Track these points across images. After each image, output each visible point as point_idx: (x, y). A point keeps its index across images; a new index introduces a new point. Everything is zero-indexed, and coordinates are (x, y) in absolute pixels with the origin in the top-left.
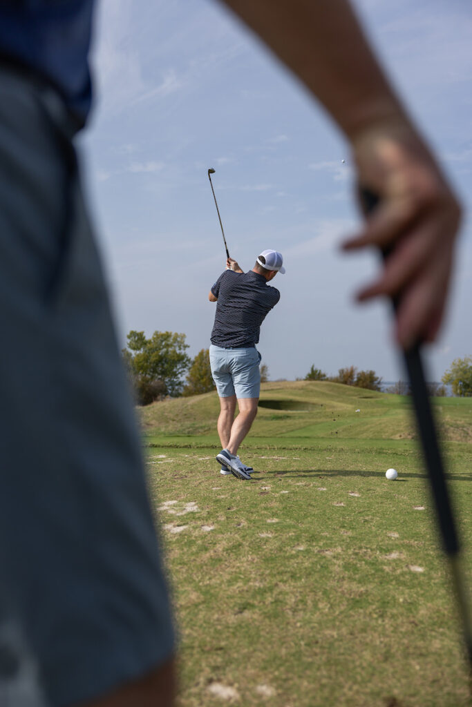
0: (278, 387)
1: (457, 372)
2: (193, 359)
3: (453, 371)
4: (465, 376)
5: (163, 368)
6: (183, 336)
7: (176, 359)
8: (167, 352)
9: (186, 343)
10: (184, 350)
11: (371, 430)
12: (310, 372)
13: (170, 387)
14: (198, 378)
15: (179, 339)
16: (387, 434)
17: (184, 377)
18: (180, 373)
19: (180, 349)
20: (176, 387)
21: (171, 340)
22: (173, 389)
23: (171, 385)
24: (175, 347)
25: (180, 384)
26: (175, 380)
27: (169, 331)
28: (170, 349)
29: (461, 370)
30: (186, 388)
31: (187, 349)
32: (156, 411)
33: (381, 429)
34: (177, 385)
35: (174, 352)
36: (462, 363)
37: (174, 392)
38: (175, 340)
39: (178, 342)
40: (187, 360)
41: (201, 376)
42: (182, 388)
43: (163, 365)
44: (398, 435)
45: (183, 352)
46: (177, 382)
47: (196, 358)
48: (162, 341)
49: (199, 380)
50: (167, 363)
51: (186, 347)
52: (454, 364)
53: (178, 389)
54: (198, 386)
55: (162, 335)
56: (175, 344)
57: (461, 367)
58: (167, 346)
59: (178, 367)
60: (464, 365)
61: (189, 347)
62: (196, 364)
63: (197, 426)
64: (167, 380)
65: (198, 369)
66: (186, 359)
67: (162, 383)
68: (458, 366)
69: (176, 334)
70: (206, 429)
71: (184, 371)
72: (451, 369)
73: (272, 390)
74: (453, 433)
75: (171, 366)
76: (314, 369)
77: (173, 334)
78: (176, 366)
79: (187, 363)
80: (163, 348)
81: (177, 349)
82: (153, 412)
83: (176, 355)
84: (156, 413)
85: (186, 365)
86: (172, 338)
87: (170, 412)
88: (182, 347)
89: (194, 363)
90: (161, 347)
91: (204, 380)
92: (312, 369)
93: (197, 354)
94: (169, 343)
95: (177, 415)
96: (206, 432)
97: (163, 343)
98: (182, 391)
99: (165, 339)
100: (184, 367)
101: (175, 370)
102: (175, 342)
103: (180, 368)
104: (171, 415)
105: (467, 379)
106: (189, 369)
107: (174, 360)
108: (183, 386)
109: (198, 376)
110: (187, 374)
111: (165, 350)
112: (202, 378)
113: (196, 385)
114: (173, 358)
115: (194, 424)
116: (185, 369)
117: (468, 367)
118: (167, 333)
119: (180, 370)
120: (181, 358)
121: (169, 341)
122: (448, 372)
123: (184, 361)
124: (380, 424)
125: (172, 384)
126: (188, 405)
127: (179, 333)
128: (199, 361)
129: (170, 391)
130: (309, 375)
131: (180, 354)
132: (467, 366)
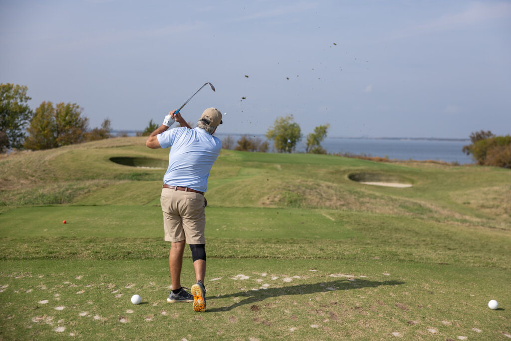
0: (129, 144)
1: (279, 129)
2: (34, 111)
3: (275, 128)
4: (286, 133)
5: (4, 119)
6: (25, 89)
7: (18, 111)
8: (9, 103)
9: (27, 95)
10: (26, 102)
11: (241, 191)
12: (149, 127)
13: (12, 138)
14: (39, 129)
15: (20, 91)
16: (255, 196)
17: (26, 128)
18: (21, 125)
19: (21, 101)
20: (18, 139)
21: (12, 92)
22: (15, 140)
23: (12, 136)
24: (16, 98)
25: (21, 135)
26: (17, 131)
27: (11, 83)
28: (12, 101)
29: (283, 127)
30: (27, 139)
31: (29, 101)
32: (11, 167)
33: (249, 191)
34: (18, 136)
35: (16, 104)
36: (284, 121)
37: (15, 143)
38: (17, 92)
39: (20, 94)
40: (29, 112)
41: (42, 127)
42: (24, 139)
43: (4, 116)
44: (266, 198)
45: (24, 104)
46: (19, 134)
47: (37, 109)
48: (3, 93)
49: (41, 132)
50: (9, 115)
51: (27, 99)
52: (277, 121)
53: (20, 140)
54: (39, 138)
55: (4, 87)
56: (17, 96)
57: (283, 124)
58: (8, 97)
59: (20, 119)
60: (286, 123)
61: (31, 99)
62: (38, 116)
63: (75, 187)
64: (8, 131)
65: (40, 121)
66: (27, 111)
67: (3, 134)
68: (280, 123)
69: (18, 86)
70: (86, 191)
71: (25, 123)
72: (274, 126)
73: (124, 146)
74: (310, 195)
75: (12, 117)
76: (153, 123)
77: (15, 86)
78: (18, 118)
79: (29, 114)
80: (4, 99)
81: (19, 100)
82: (9, 167)
83: (18, 108)
84: (12, 168)
85: (28, 117)
86: (13, 89)
87: (27, 167)
88: (23, 99)
89: (36, 115)
90: (3, 98)
91: (46, 132)
92: (151, 123)
93: (38, 106)
94: (9, 94)
95: (36, 171)
96: (87, 195)
97: (5, 95)
98: (23, 142)
99: (7, 91)
100: (25, 119)
101: (17, 121)
102: (17, 95)
103: (22, 120)
104: (29, 171)
105: (288, 135)
106: (31, 121)
107: (16, 112)
108: (25, 137)
109: (39, 127)
110: (28, 126)
111: (5, 102)
112: (44, 131)
113: (37, 136)
114: (14, 111)
115: (70, 185)
116: (27, 121)
117: (289, 125)
118: (9, 84)
119: (22, 122)
120: (23, 111)
121: (9, 92)
122: (272, 129)
123: (26, 113)
124: (246, 186)
125: (14, 136)
126: (45, 161)
127: (21, 86)
128: (41, 113)
129: (11, 143)
130: (147, 129)
131: (21, 105)
132: (288, 123)
